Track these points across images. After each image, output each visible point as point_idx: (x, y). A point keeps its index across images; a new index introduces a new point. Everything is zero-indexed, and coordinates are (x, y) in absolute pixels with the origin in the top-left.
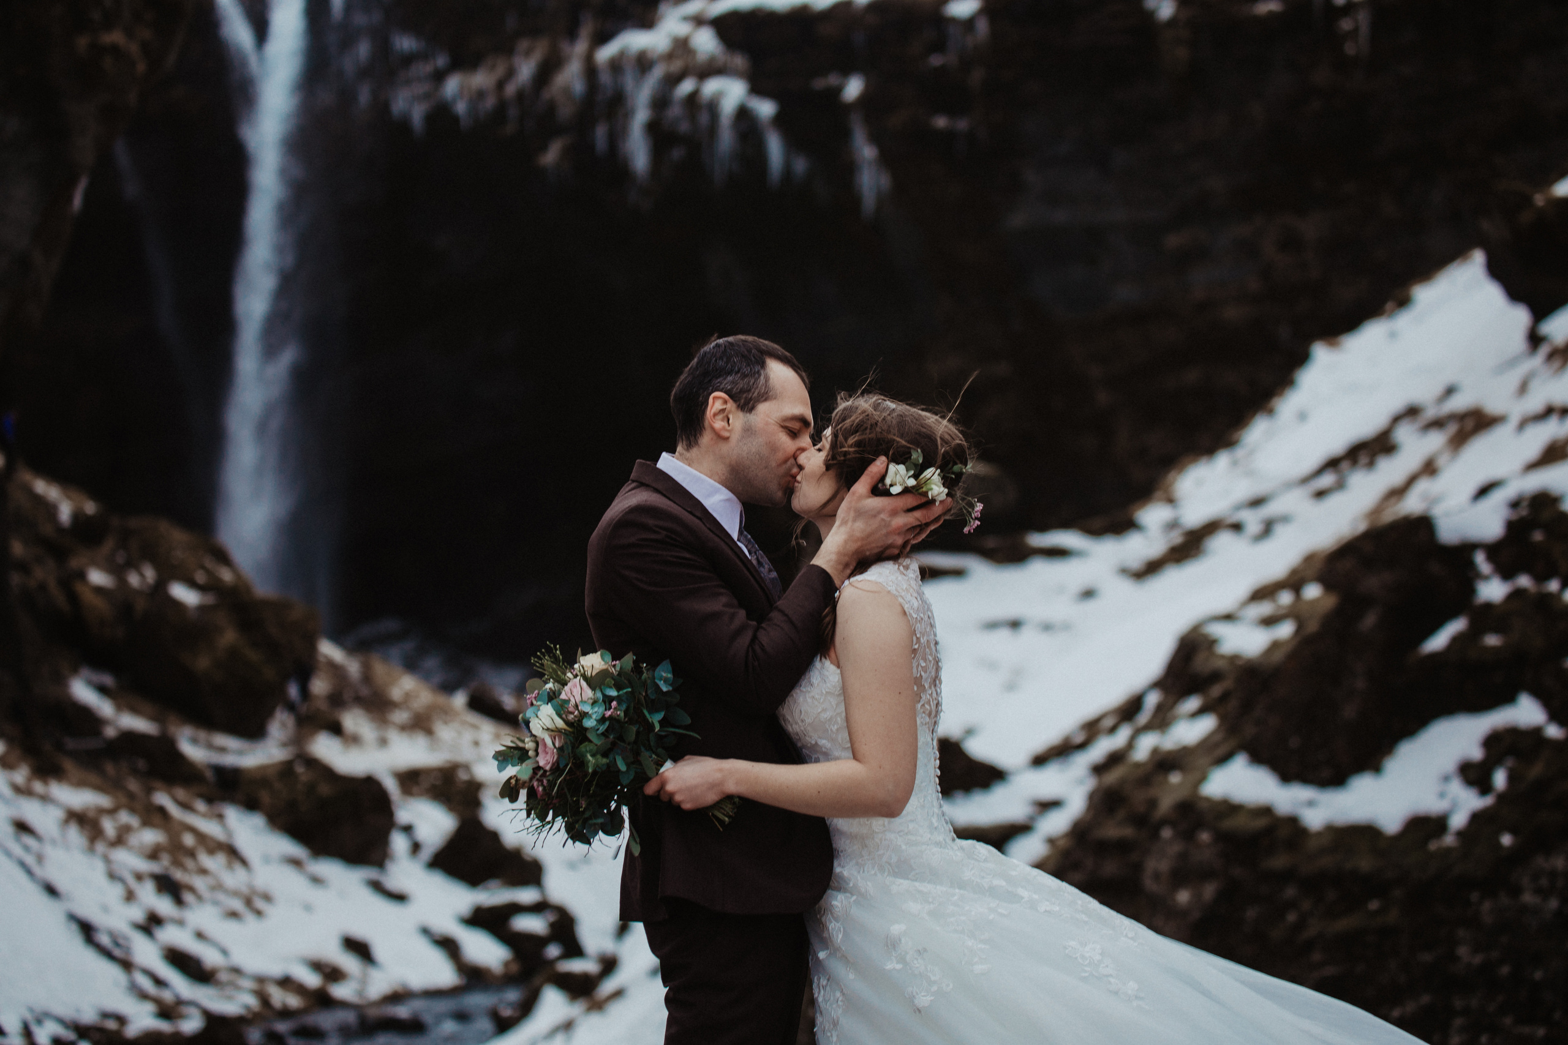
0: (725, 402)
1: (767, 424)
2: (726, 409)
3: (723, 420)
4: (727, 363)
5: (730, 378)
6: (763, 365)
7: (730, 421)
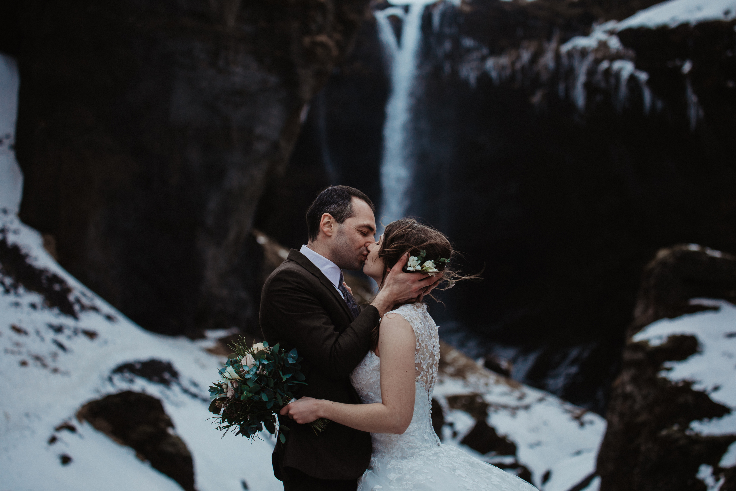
0: (330, 218)
1: (350, 229)
2: (330, 221)
3: (328, 227)
4: (332, 198)
5: (332, 206)
6: (350, 200)
7: (332, 228)
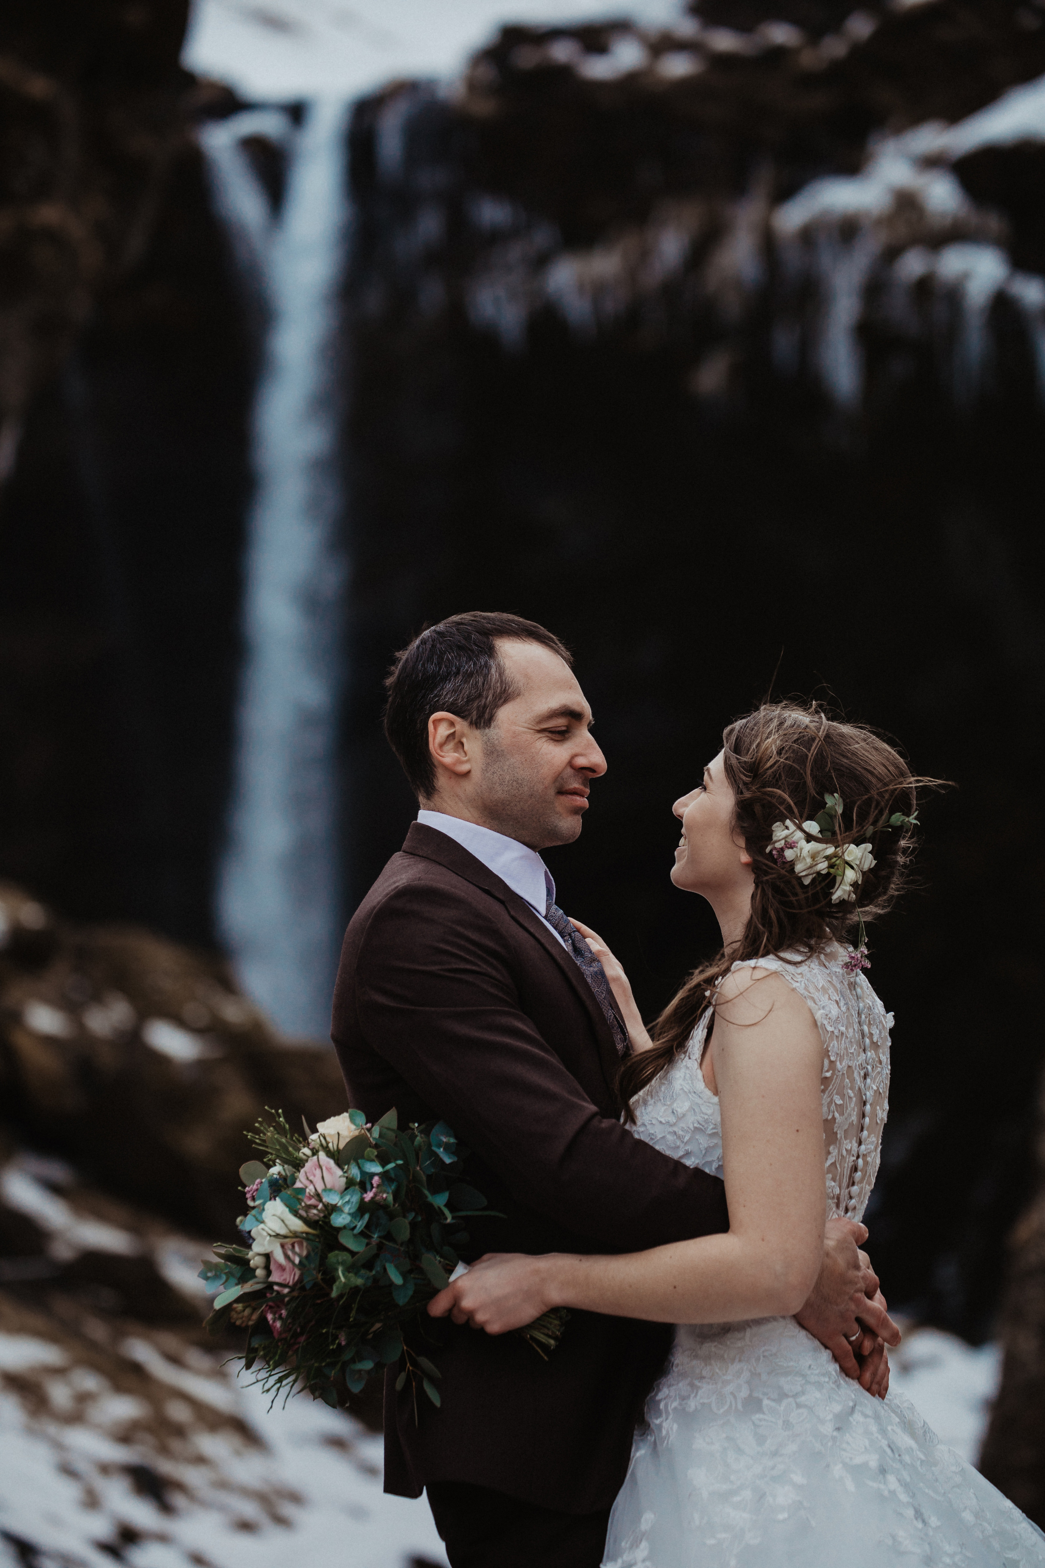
0: (452, 724)
1: (515, 735)
2: (455, 732)
3: (456, 750)
4: (439, 664)
5: (449, 686)
6: (490, 651)
7: (466, 747)
